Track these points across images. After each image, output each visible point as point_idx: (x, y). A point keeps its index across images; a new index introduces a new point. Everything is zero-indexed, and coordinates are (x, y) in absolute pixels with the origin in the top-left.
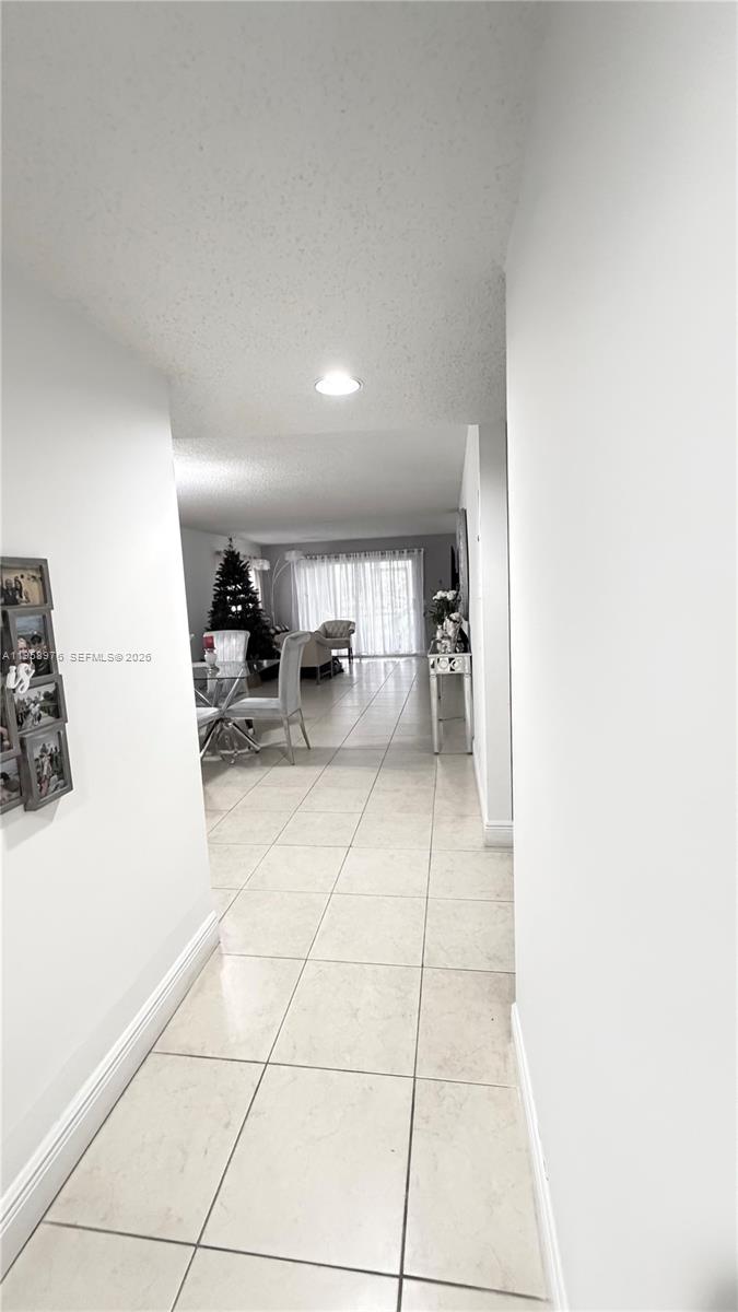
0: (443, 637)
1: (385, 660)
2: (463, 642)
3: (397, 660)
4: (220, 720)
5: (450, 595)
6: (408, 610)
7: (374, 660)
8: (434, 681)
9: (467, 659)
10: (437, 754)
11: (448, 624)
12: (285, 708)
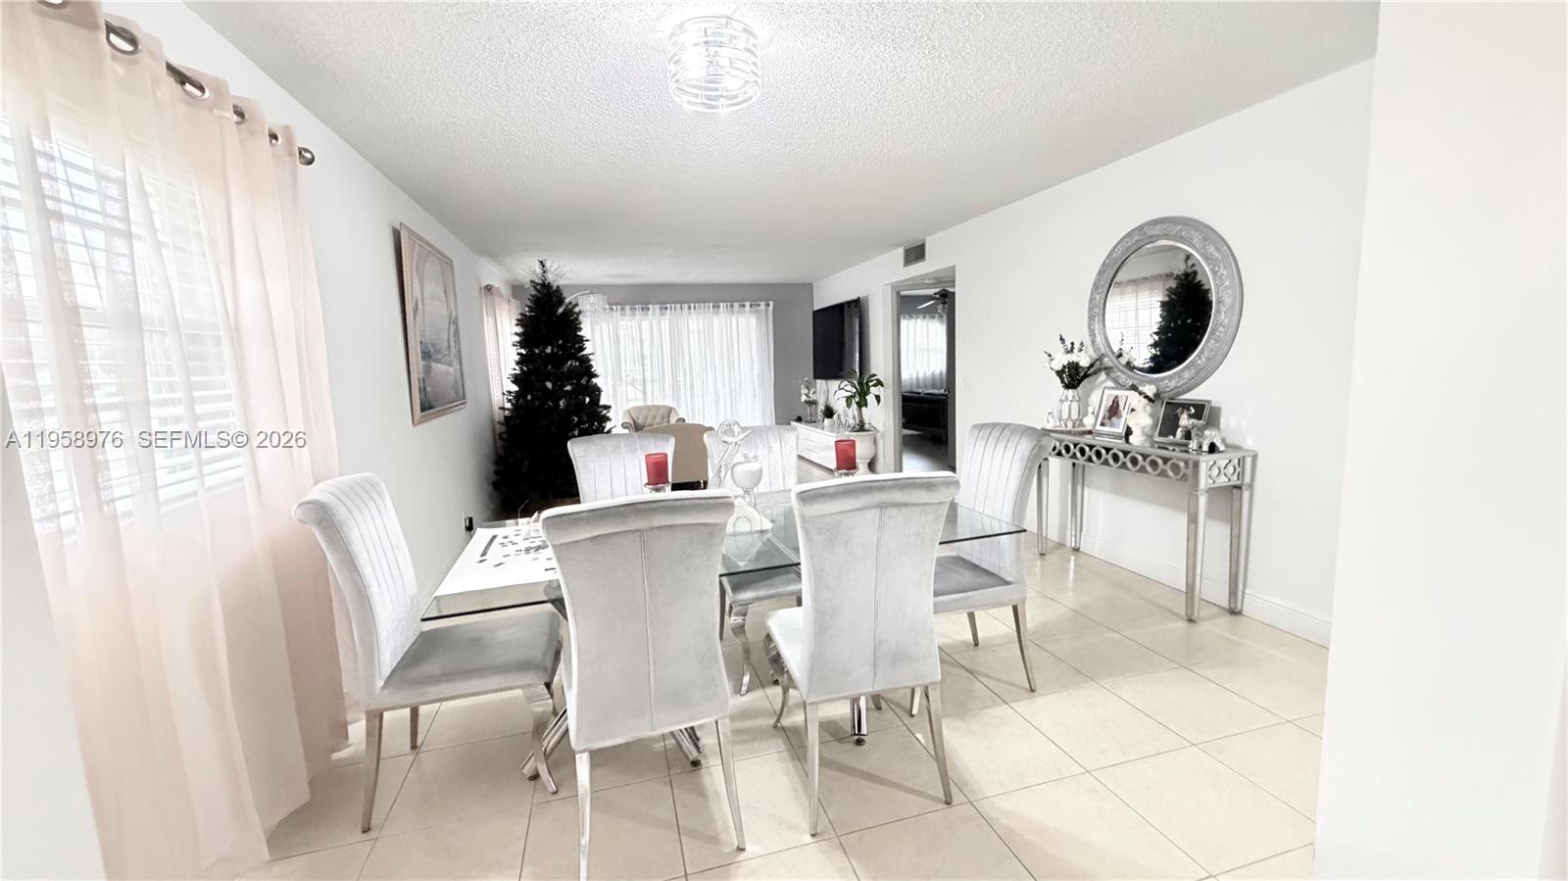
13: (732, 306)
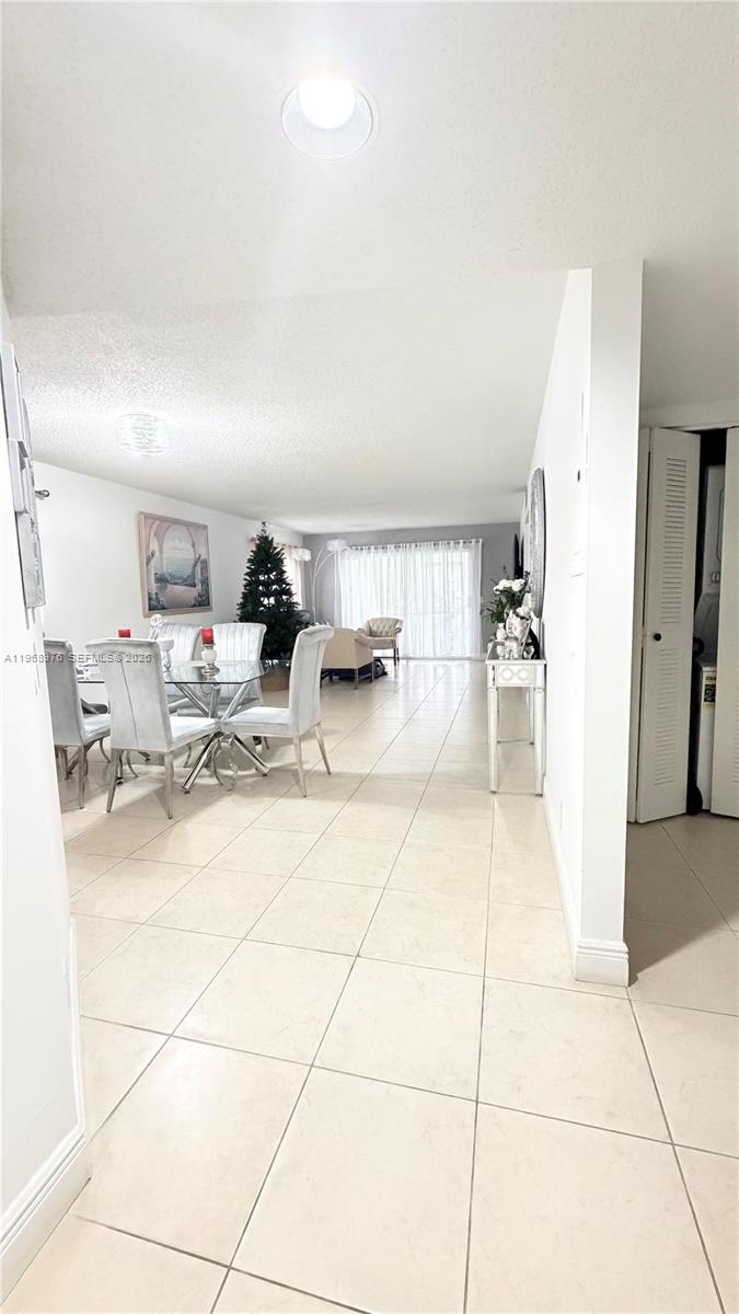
0: (507, 638)
1: (435, 663)
2: (534, 647)
3: (448, 663)
4: (218, 734)
5: (516, 585)
6: (463, 608)
7: (422, 663)
8: (492, 695)
9: (540, 669)
10: (494, 792)
11: (513, 621)
12: (296, 724)
13: (449, 544)
